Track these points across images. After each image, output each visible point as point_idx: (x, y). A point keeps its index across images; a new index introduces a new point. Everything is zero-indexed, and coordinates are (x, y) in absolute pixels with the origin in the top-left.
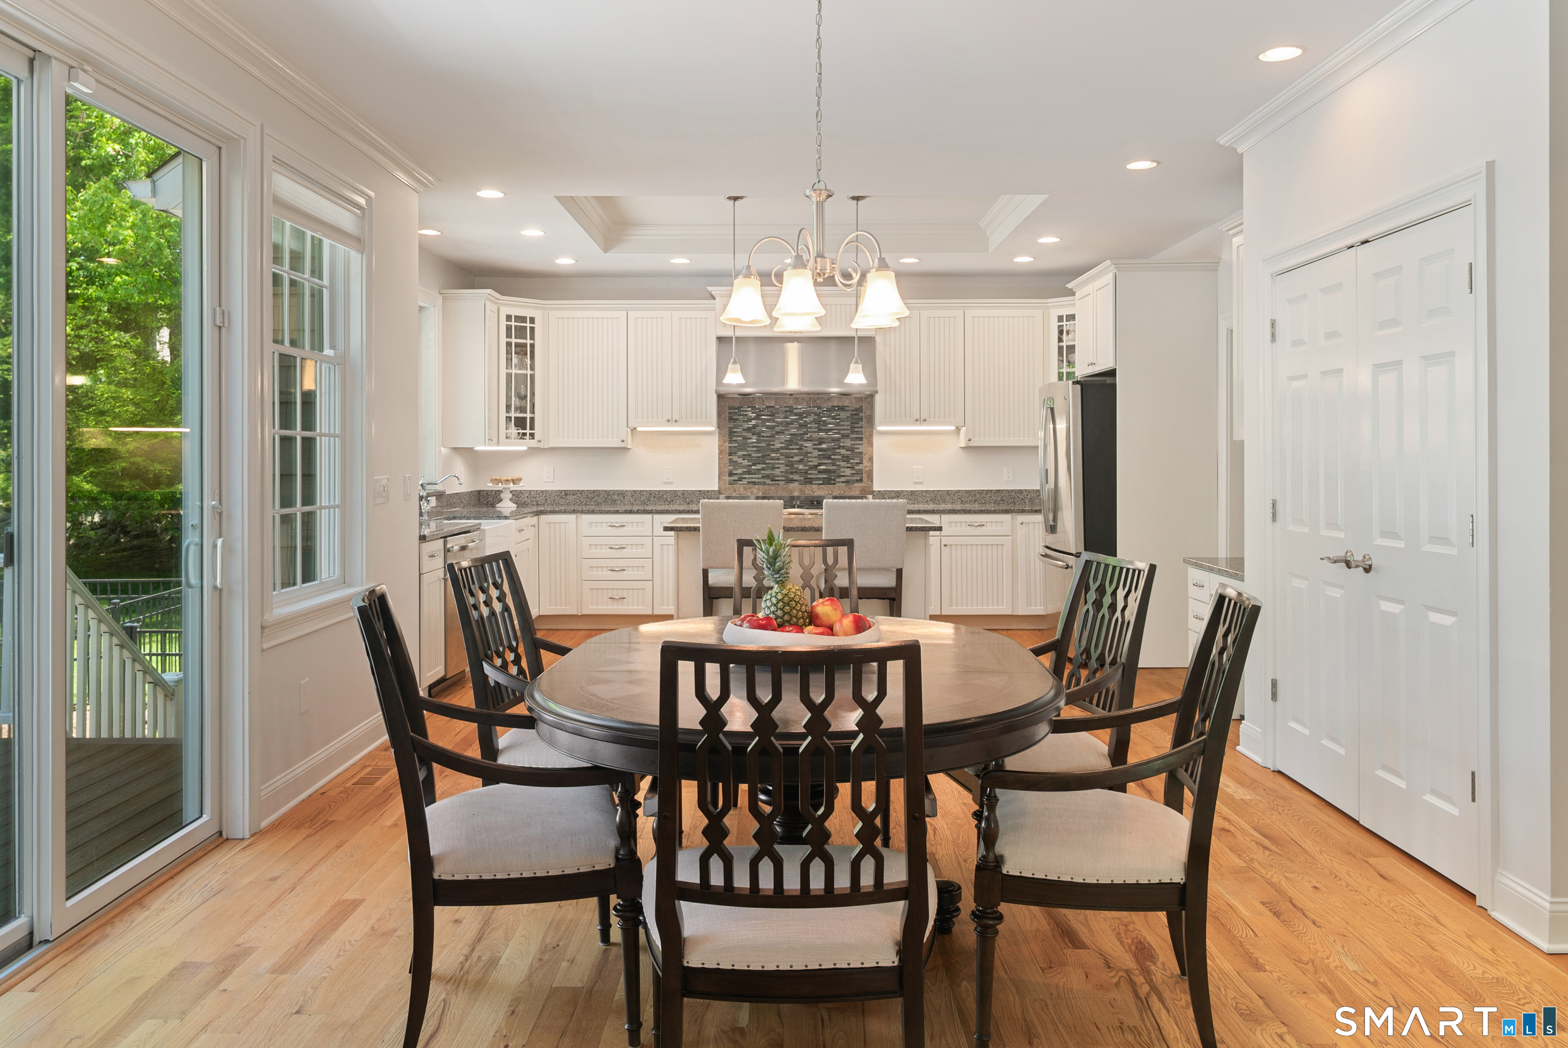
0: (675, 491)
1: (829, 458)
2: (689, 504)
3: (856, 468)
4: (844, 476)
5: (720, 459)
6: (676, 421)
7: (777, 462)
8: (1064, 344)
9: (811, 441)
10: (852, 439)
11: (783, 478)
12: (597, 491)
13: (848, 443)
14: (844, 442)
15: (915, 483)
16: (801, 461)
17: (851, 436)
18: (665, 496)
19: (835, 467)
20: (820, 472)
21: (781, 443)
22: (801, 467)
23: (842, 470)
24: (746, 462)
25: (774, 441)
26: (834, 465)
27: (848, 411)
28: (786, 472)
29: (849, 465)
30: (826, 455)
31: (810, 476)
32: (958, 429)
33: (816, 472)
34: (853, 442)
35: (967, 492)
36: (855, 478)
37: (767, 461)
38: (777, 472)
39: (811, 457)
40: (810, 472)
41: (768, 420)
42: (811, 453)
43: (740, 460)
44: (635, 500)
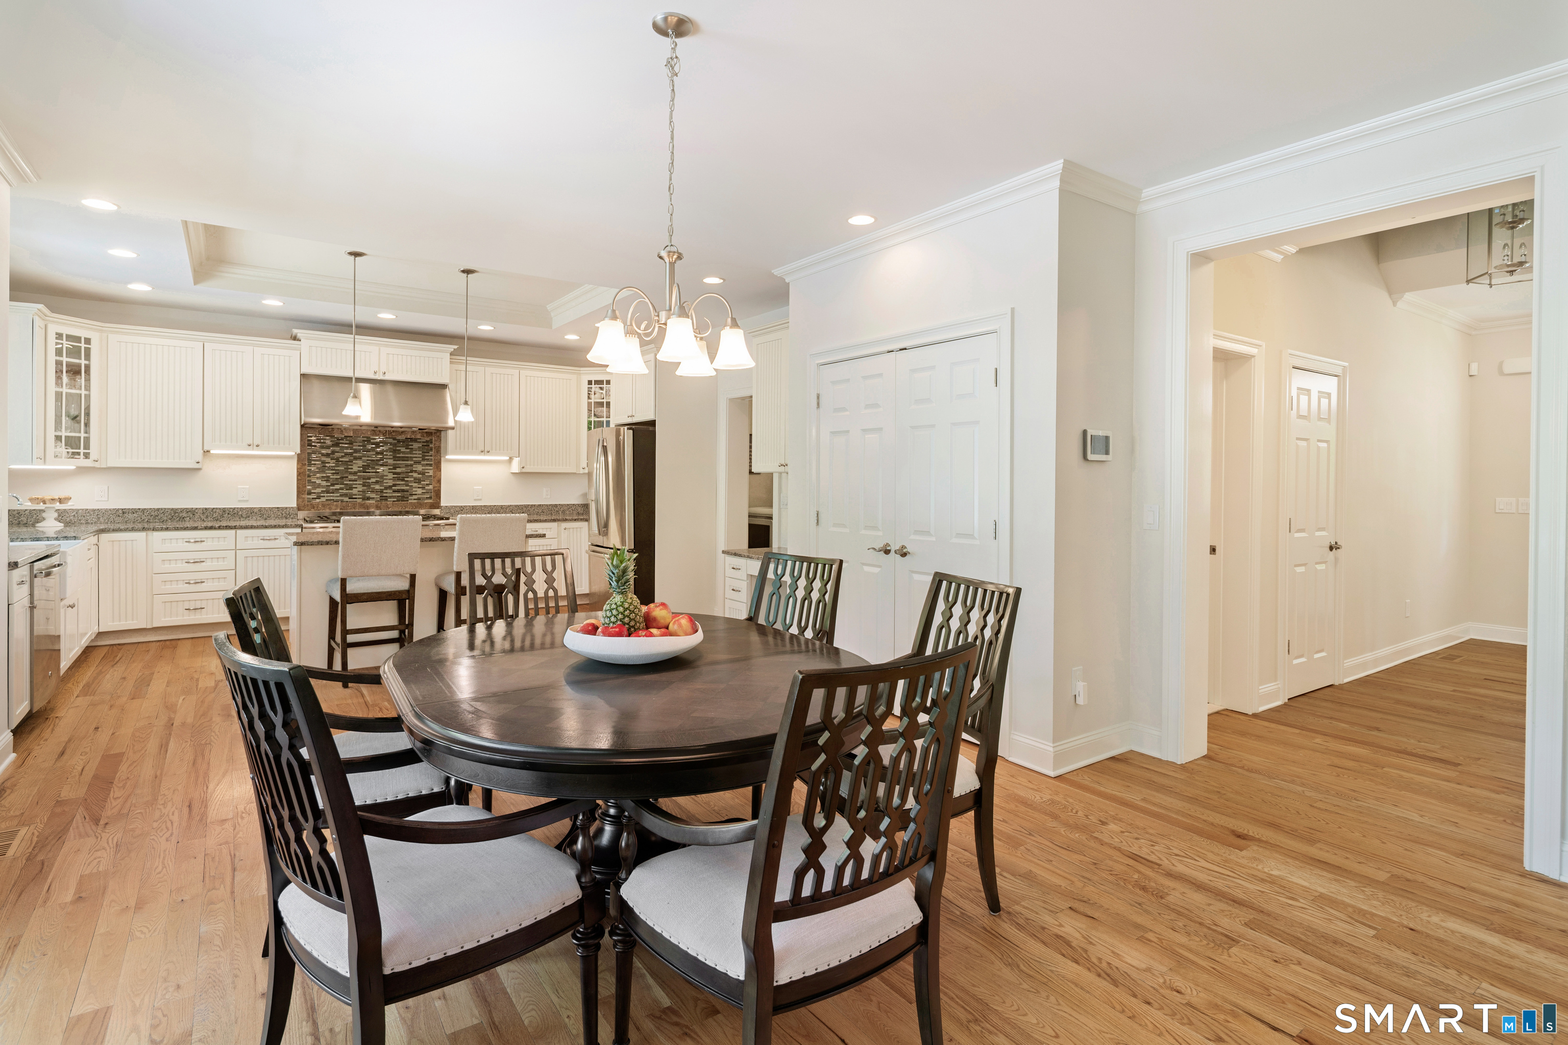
0: (251, 508)
1: (403, 480)
2: (266, 519)
3: (426, 488)
4: (416, 494)
5: (298, 480)
6: (257, 446)
7: (355, 482)
8: (592, 401)
9: (387, 466)
10: (423, 465)
11: (361, 497)
12: (162, 509)
13: (419, 468)
14: (417, 468)
15: (475, 500)
16: (377, 482)
17: (422, 463)
18: (240, 513)
19: (408, 488)
20: (394, 491)
21: (359, 467)
22: (377, 487)
23: (414, 489)
24: (324, 483)
25: (352, 465)
26: (407, 485)
27: (420, 442)
28: (363, 491)
29: (421, 486)
30: (400, 477)
31: (385, 495)
32: (511, 459)
33: (391, 491)
34: (424, 468)
35: (516, 506)
36: (425, 496)
37: (345, 482)
38: (355, 491)
39: (386, 479)
40: (385, 491)
41: (347, 448)
42: (387, 476)
43: (318, 482)
44: (207, 517)
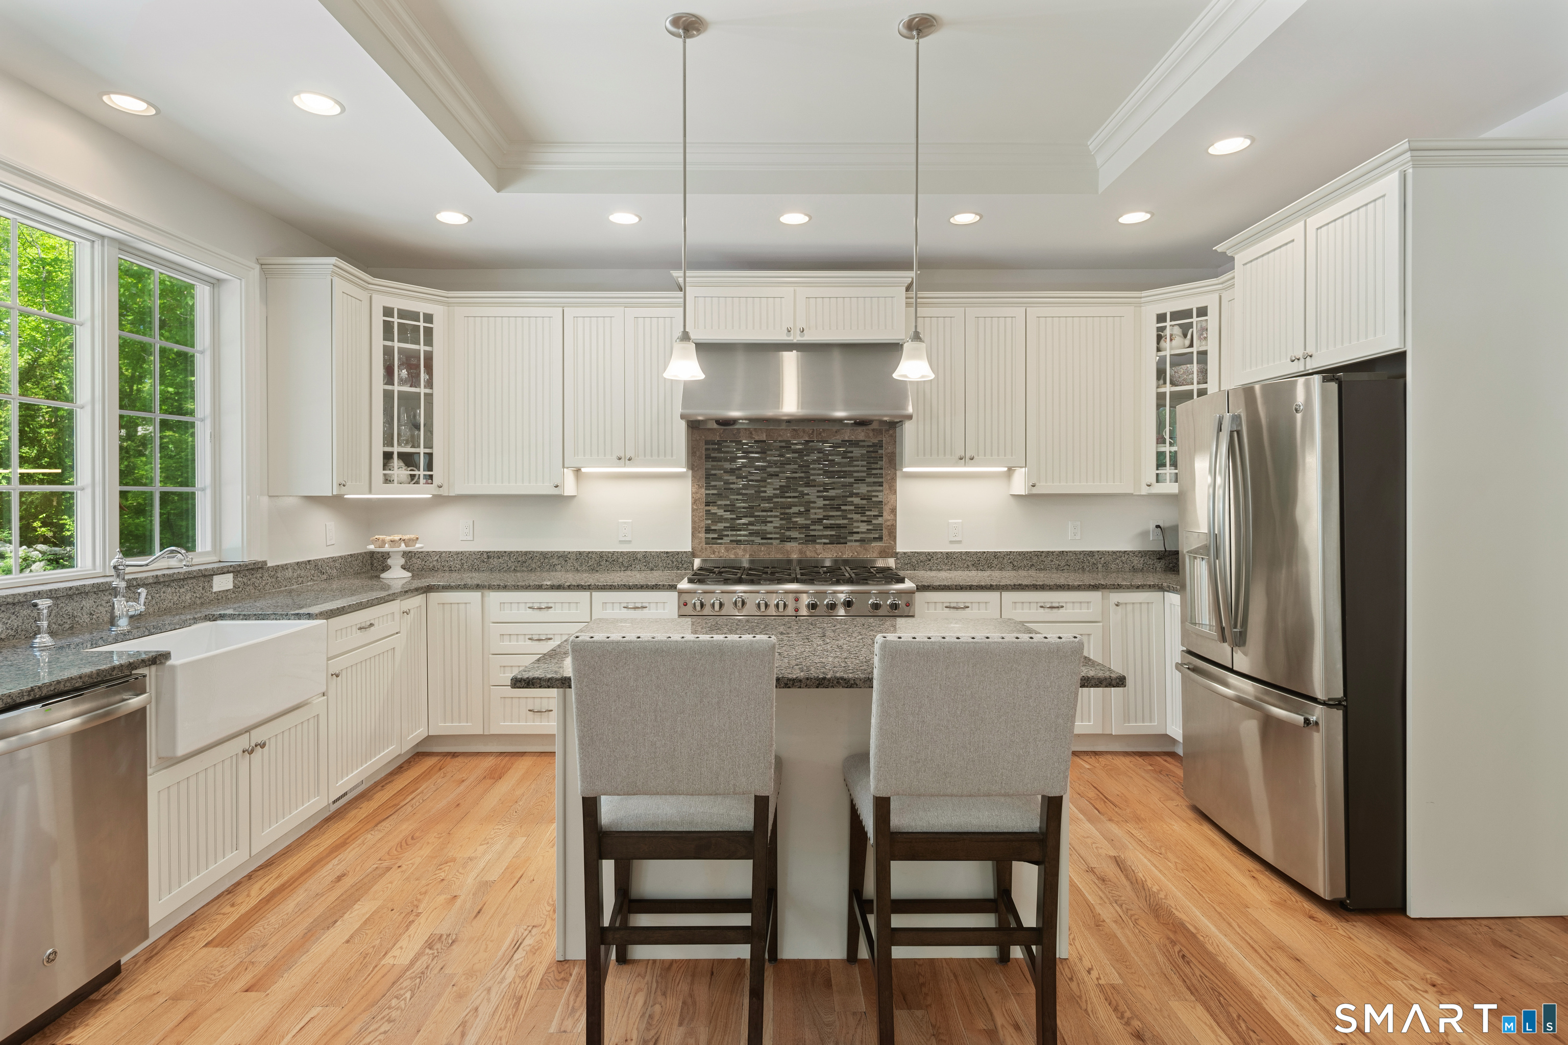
0: (634, 553)
1: (838, 509)
2: (652, 569)
3: (874, 522)
4: (858, 533)
5: (693, 510)
6: (629, 460)
7: (769, 514)
8: (1167, 353)
9: (814, 486)
10: (869, 485)
11: (778, 536)
12: (530, 552)
13: (863, 489)
14: (859, 488)
15: (952, 542)
16: (800, 514)
17: (868, 480)
18: (621, 560)
19: (845, 521)
20: (826, 527)
21: (775, 489)
22: (800, 520)
23: (855, 524)
24: (728, 515)
25: (765, 487)
26: (845, 518)
27: (863, 446)
28: (781, 527)
29: (865, 519)
30: (835, 505)
31: (812, 533)
32: (1011, 470)
33: (821, 527)
34: (870, 488)
35: (1020, 553)
36: (872, 536)
37: (756, 514)
38: (769, 527)
39: (814, 508)
40: (812, 527)
41: (758, 459)
42: (815, 502)
43: (721, 512)
44: (581, 565)
